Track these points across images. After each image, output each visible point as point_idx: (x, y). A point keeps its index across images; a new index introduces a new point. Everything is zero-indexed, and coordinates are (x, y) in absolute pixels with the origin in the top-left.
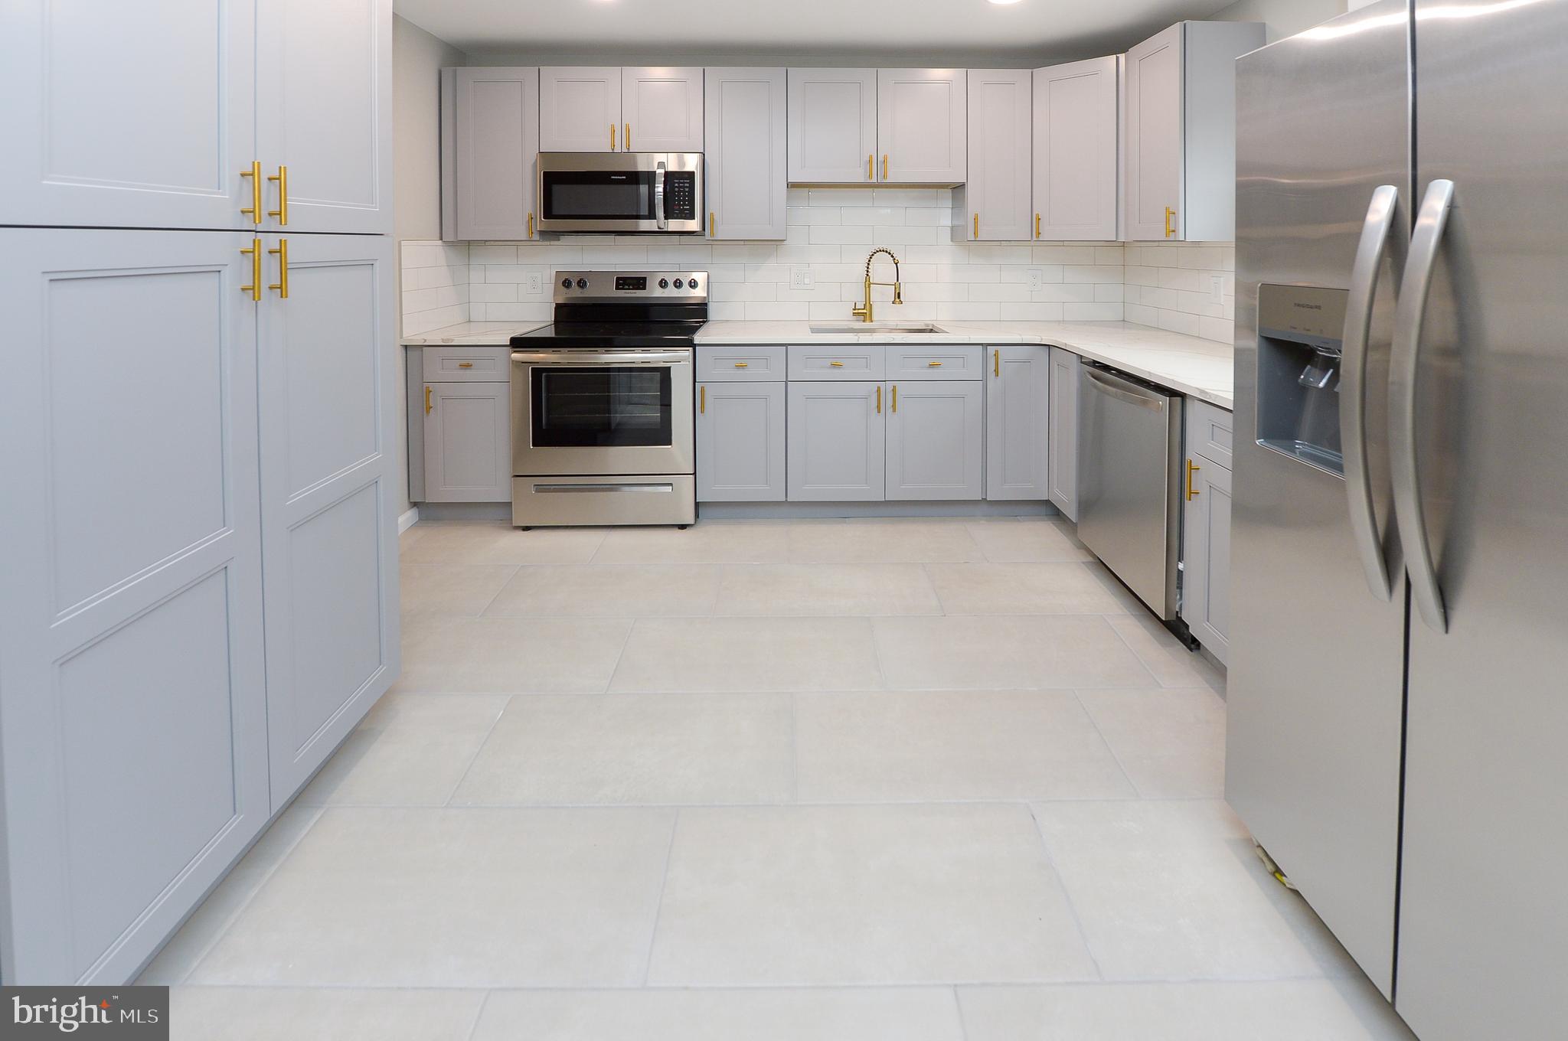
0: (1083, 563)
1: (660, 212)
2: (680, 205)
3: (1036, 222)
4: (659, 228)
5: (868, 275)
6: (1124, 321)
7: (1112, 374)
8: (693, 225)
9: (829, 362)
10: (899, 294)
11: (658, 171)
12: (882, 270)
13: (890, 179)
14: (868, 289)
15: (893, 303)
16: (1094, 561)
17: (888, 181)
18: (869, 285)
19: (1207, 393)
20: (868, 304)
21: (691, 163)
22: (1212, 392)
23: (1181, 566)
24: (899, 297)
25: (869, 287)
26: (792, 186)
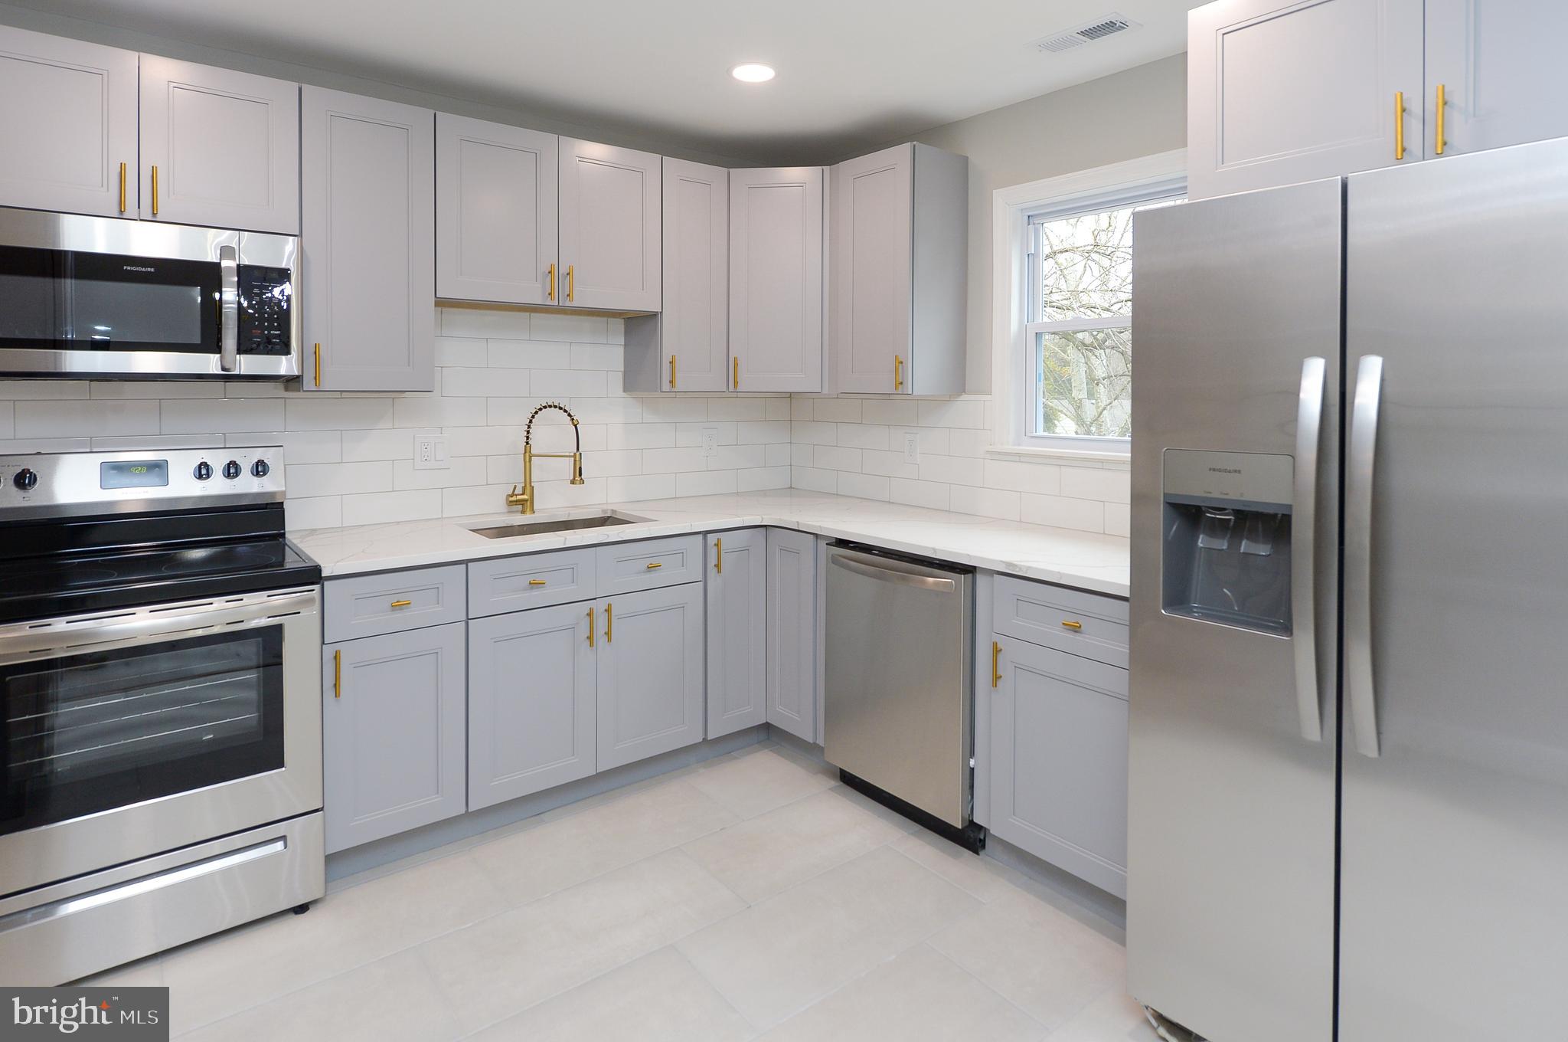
0: (830, 789)
1: (230, 341)
2: (262, 327)
3: (732, 369)
4: (223, 369)
5: (527, 443)
6: (791, 487)
7: (874, 554)
8: (285, 365)
9: (525, 581)
10: (580, 468)
11: (225, 263)
12: (551, 434)
13: (577, 302)
14: (528, 464)
15: (573, 482)
16: (837, 784)
17: (575, 304)
18: (530, 457)
19: (1016, 566)
20: (528, 486)
21: (285, 254)
22: (1022, 564)
23: (972, 763)
24: (580, 475)
25: (530, 461)
26: (441, 303)
